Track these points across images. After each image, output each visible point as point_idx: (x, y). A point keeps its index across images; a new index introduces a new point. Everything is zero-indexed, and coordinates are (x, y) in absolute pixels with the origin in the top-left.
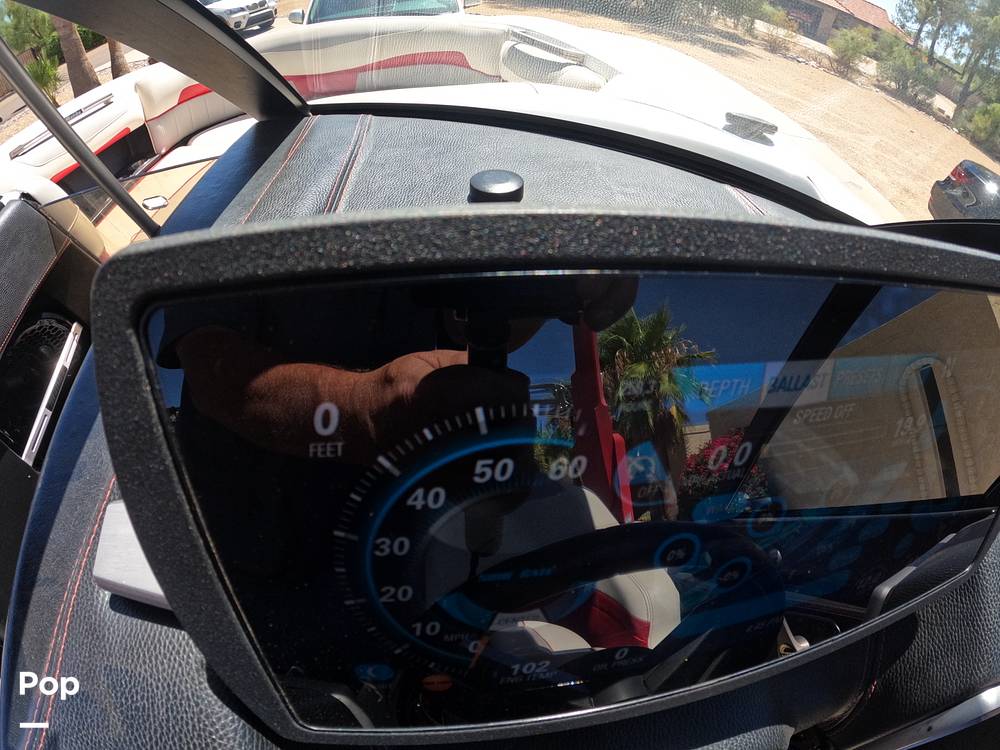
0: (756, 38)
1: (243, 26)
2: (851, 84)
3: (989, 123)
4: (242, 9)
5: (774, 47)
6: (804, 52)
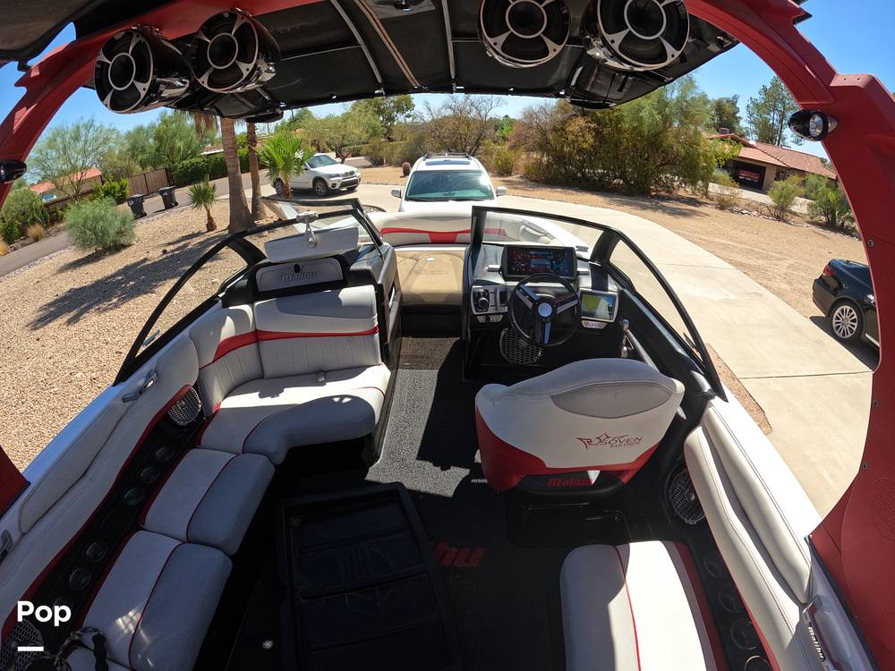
0: (712, 200)
1: (337, 187)
2: (785, 224)
4: (338, 175)
5: (723, 205)
6: (748, 205)
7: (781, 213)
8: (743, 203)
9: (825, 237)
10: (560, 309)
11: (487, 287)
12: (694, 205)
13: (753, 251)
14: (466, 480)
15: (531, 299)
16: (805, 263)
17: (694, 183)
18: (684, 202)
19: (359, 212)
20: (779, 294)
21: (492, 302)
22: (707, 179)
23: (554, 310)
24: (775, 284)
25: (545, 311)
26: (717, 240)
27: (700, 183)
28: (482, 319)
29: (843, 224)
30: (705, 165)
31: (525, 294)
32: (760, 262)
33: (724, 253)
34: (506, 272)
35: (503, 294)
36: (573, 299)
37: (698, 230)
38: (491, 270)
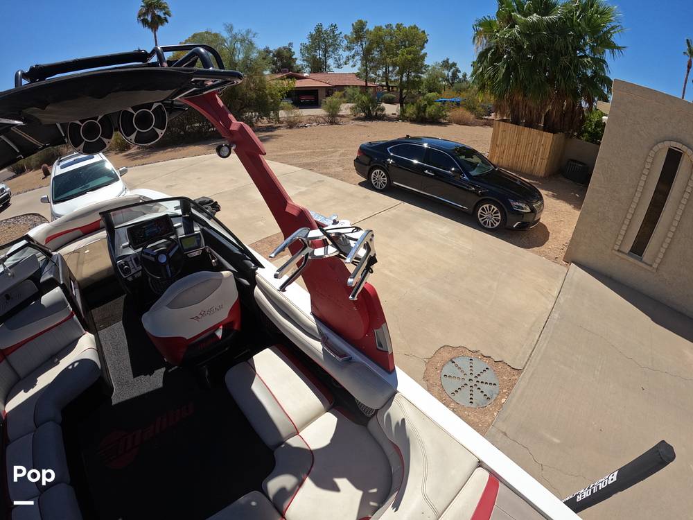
0: (283, 122)
2: (337, 125)
3: (415, 109)
5: (291, 125)
6: (309, 119)
7: (333, 119)
8: (305, 118)
9: (365, 126)
10: (171, 255)
11: (124, 260)
12: (271, 131)
13: (314, 152)
14: (166, 373)
15: (153, 256)
16: (351, 149)
17: (267, 115)
18: (263, 131)
19: (32, 243)
20: (335, 176)
21: (131, 267)
22: (276, 109)
23: (168, 256)
24: (332, 170)
25: (163, 259)
26: (289, 152)
27: (272, 114)
28: (130, 279)
29: (376, 114)
30: (272, 101)
31: (148, 254)
32: (320, 158)
33: (294, 161)
34: (134, 244)
35: (136, 259)
36: (176, 245)
37: (275, 150)
38: (124, 247)
